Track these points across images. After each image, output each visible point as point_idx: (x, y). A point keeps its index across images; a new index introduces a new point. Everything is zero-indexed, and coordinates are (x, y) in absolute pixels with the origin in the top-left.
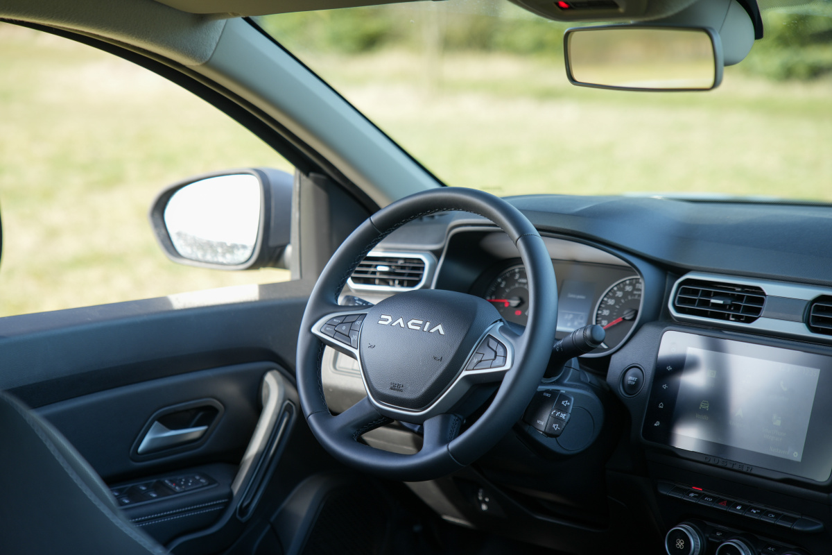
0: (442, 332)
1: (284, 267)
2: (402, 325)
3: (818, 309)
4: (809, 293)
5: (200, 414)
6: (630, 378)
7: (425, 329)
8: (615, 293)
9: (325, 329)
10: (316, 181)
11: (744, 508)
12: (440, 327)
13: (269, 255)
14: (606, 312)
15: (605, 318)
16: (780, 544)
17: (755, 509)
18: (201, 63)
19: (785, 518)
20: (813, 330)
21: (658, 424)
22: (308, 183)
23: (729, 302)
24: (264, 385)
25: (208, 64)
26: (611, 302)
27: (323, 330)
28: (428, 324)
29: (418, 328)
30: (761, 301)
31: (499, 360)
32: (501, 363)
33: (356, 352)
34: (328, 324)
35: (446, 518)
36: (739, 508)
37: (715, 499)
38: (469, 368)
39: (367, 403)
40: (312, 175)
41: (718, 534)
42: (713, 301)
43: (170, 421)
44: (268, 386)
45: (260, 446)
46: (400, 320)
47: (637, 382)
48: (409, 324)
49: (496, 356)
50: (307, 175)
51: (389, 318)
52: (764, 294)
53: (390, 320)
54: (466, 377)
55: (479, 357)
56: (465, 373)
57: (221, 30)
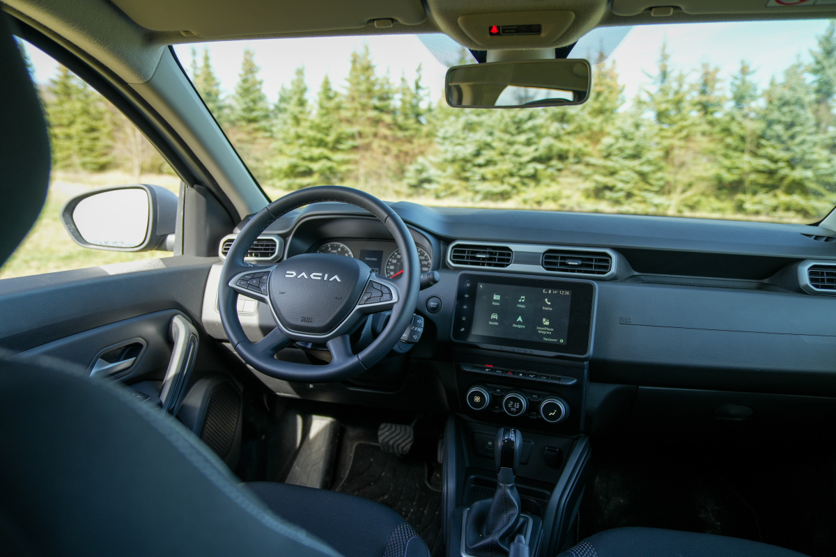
0: (339, 280)
1: (165, 249)
2: (306, 277)
3: (547, 257)
4: (542, 249)
5: (128, 349)
6: (432, 304)
7: (325, 278)
8: (396, 256)
9: (240, 283)
10: (198, 190)
11: (524, 374)
12: (336, 277)
13: (156, 241)
14: (392, 267)
15: (392, 270)
16: (540, 392)
17: (532, 375)
18: (142, 82)
19: (552, 378)
20: (548, 269)
21: (463, 330)
22: (192, 192)
23: (488, 256)
24: (173, 325)
25: (149, 84)
26: (394, 261)
27: (238, 284)
28: (326, 275)
29: (319, 278)
30: (509, 255)
31: (386, 296)
32: (389, 299)
33: (267, 298)
34: (242, 279)
35: (278, 393)
36: (521, 375)
37: (503, 371)
38: (361, 303)
39: (279, 332)
40: (195, 186)
41: (498, 391)
42: (478, 256)
43: (111, 357)
44: (176, 325)
45: (177, 369)
46: (304, 274)
47: (438, 306)
48: (312, 276)
49: (382, 294)
50: (192, 186)
51: (294, 273)
52: (511, 250)
53: (295, 274)
54: (360, 310)
55: (369, 295)
56: (358, 307)
57: (160, 57)
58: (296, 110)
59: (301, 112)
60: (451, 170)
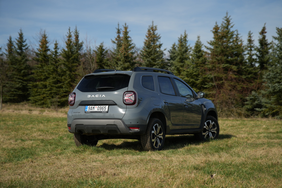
58: (179, 65)
59: (182, 66)
60: (273, 98)
